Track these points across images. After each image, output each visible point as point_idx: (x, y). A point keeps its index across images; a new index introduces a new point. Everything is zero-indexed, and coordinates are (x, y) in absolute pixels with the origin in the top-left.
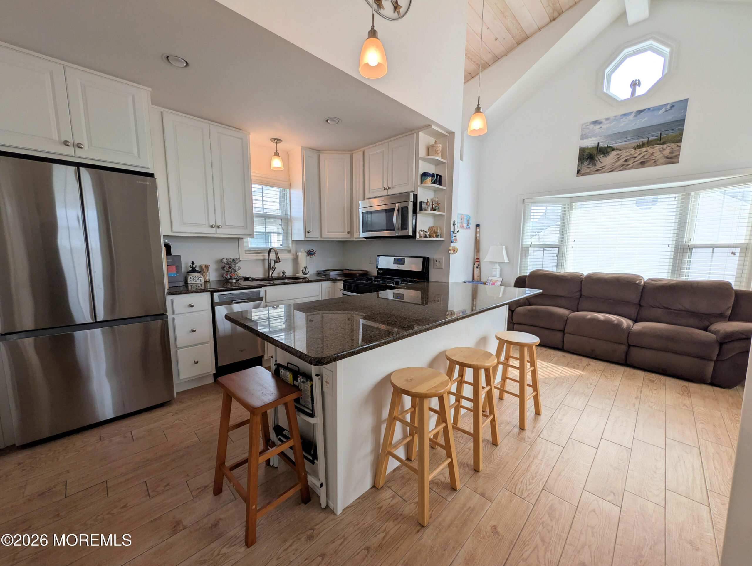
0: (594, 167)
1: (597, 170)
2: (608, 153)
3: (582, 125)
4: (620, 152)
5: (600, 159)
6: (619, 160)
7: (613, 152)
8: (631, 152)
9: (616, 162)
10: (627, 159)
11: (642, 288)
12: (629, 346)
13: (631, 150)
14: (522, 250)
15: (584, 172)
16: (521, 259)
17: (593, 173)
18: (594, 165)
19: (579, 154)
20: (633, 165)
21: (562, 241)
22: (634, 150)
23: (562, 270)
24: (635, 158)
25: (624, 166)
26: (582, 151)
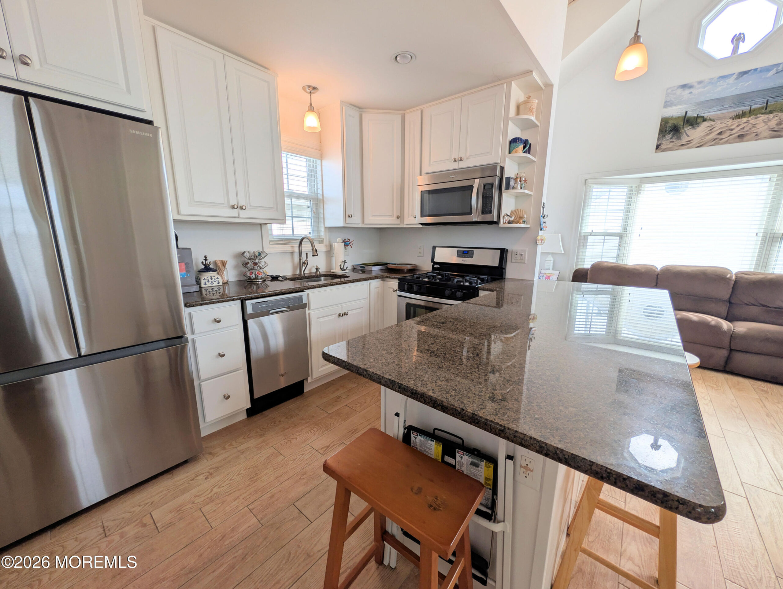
0: (678, 141)
1: (682, 145)
2: (698, 124)
3: (667, 90)
4: (712, 123)
5: (686, 131)
6: (711, 133)
7: (704, 123)
8: (728, 123)
9: (707, 135)
10: (721, 132)
11: (733, 282)
12: (731, 350)
13: (728, 120)
14: (579, 239)
15: (665, 147)
16: (578, 249)
17: (677, 148)
18: (679, 138)
19: (661, 125)
20: (728, 140)
21: (625, 230)
22: (731, 121)
23: (624, 261)
24: (732, 130)
25: (717, 140)
26: (665, 121)
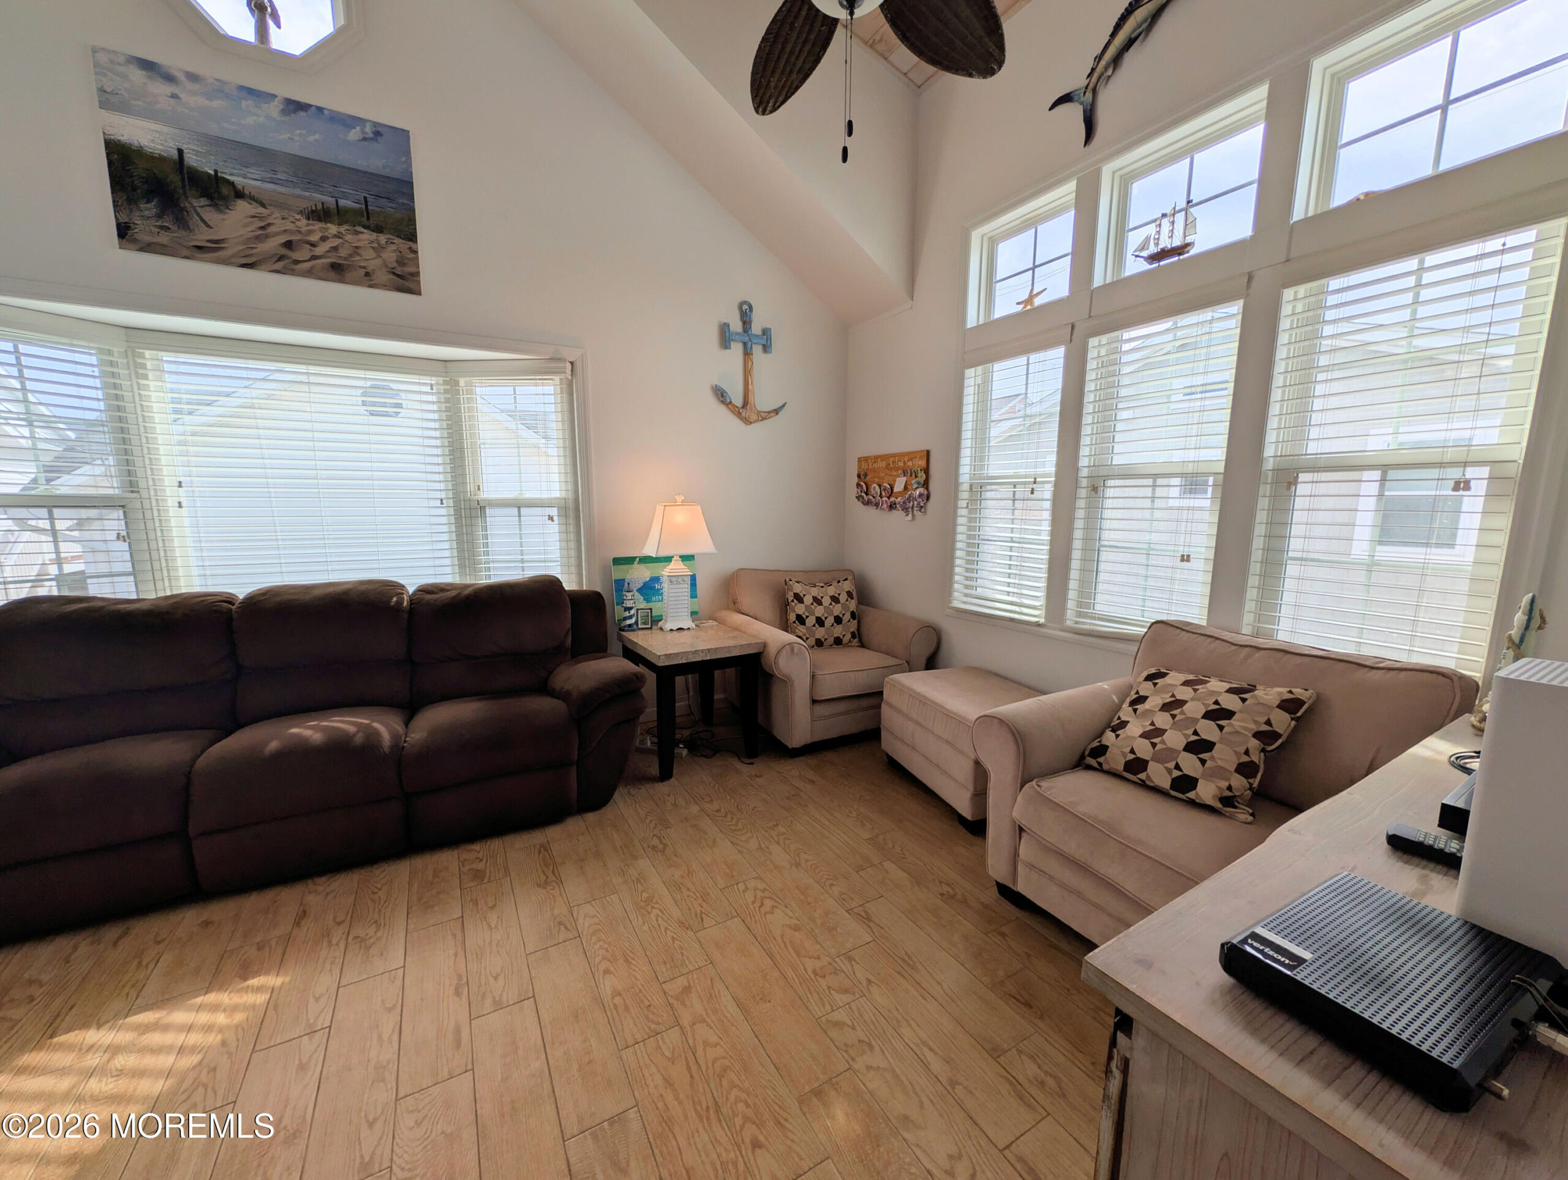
0: (181, 231)
1: (199, 248)
2: (223, 198)
3: (94, 53)
4: (261, 210)
5: (199, 209)
6: (267, 237)
7: (241, 203)
8: (298, 223)
9: (259, 238)
10: (290, 242)
11: (406, 615)
12: (408, 797)
13: (296, 216)
15: (148, 239)
17: (186, 252)
18: (182, 224)
19: (110, 164)
20: (312, 267)
21: (132, 486)
22: (304, 221)
24: (312, 245)
25: (287, 261)
26: (118, 152)
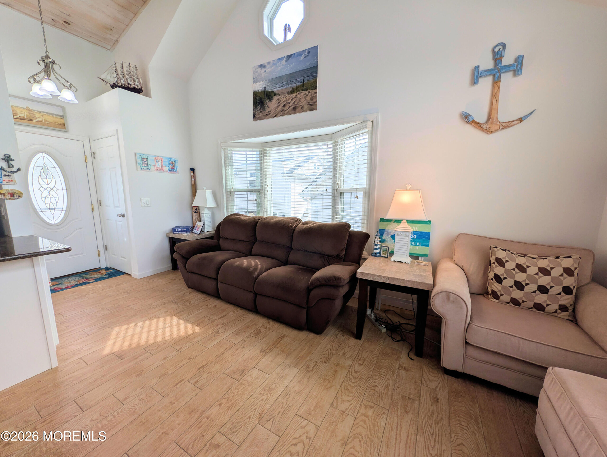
0: (264, 112)
1: (266, 115)
2: (272, 97)
3: (253, 68)
4: (279, 97)
5: (267, 103)
6: (279, 105)
7: (275, 97)
8: (287, 97)
9: (278, 107)
10: (284, 104)
11: (292, 231)
12: (256, 294)
13: (287, 95)
14: (227, 195)
15: (258, 116)
16: (227, 203)
17: (264, 117)
18: (264, 109)
19: (254, 98)
20: (289, 111)
21: (261, 186)
24: (289, 103)
25: (283, 111)
26: (255, 94)
